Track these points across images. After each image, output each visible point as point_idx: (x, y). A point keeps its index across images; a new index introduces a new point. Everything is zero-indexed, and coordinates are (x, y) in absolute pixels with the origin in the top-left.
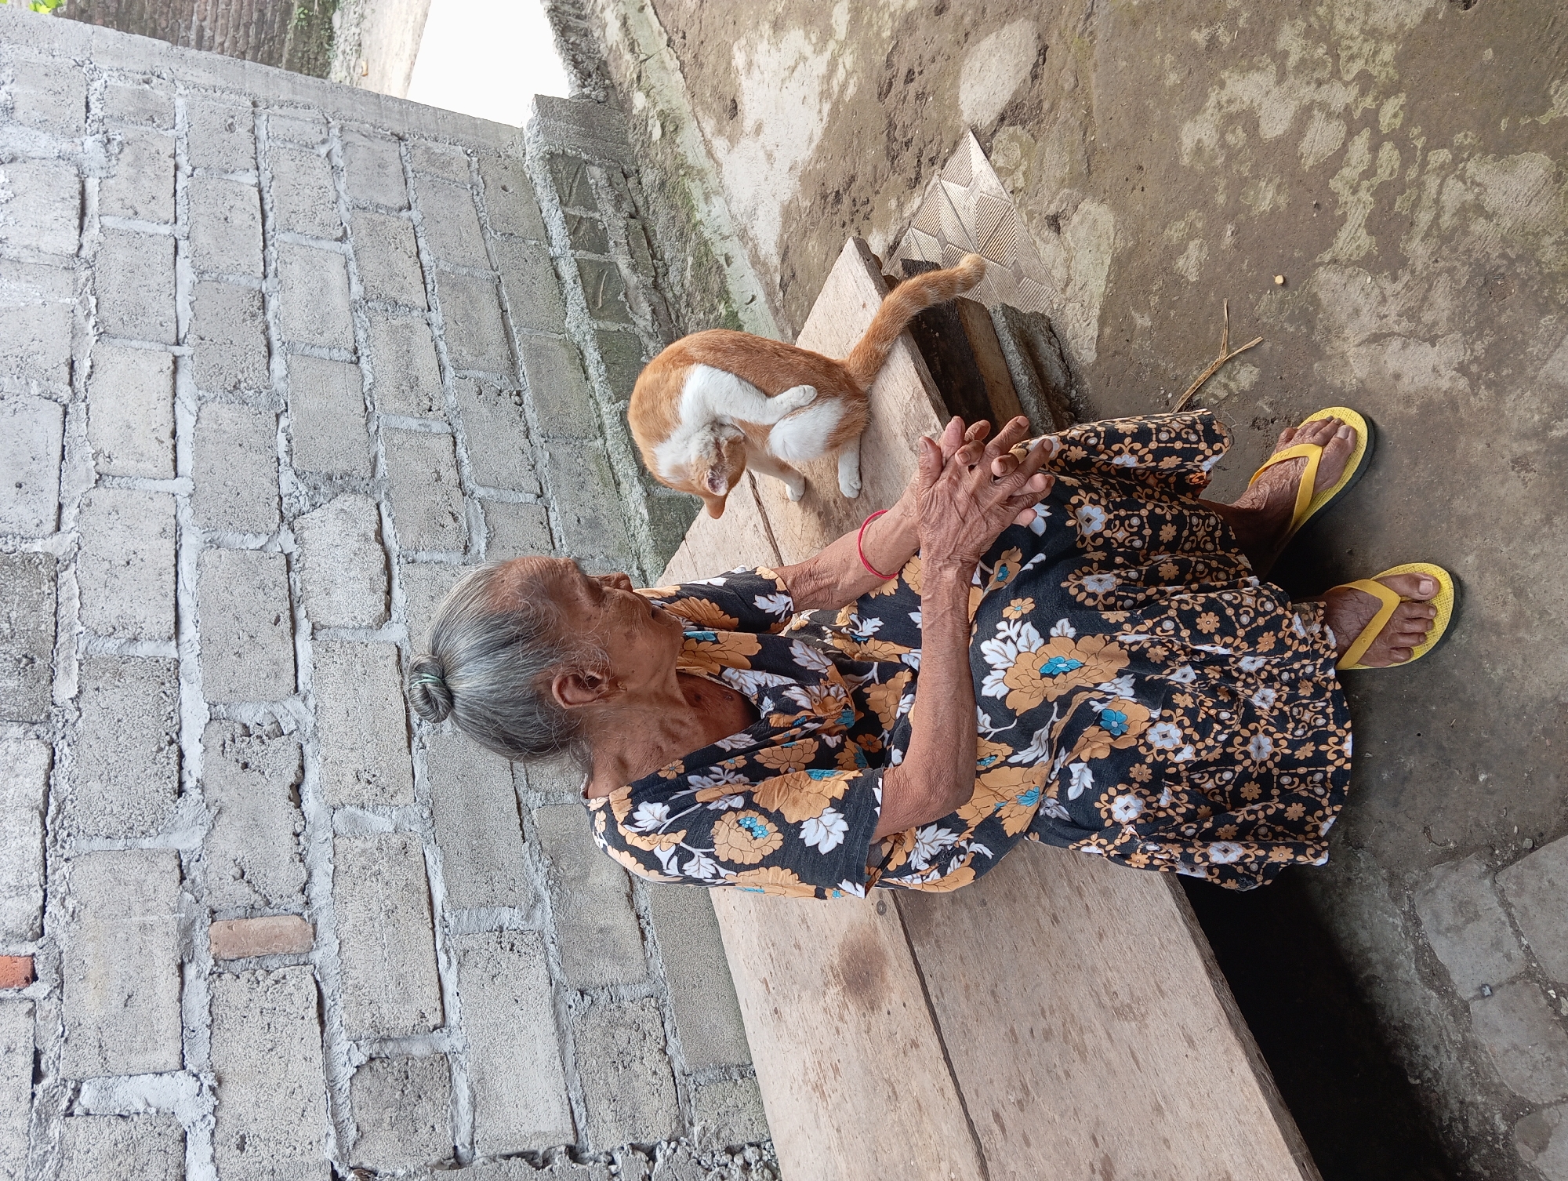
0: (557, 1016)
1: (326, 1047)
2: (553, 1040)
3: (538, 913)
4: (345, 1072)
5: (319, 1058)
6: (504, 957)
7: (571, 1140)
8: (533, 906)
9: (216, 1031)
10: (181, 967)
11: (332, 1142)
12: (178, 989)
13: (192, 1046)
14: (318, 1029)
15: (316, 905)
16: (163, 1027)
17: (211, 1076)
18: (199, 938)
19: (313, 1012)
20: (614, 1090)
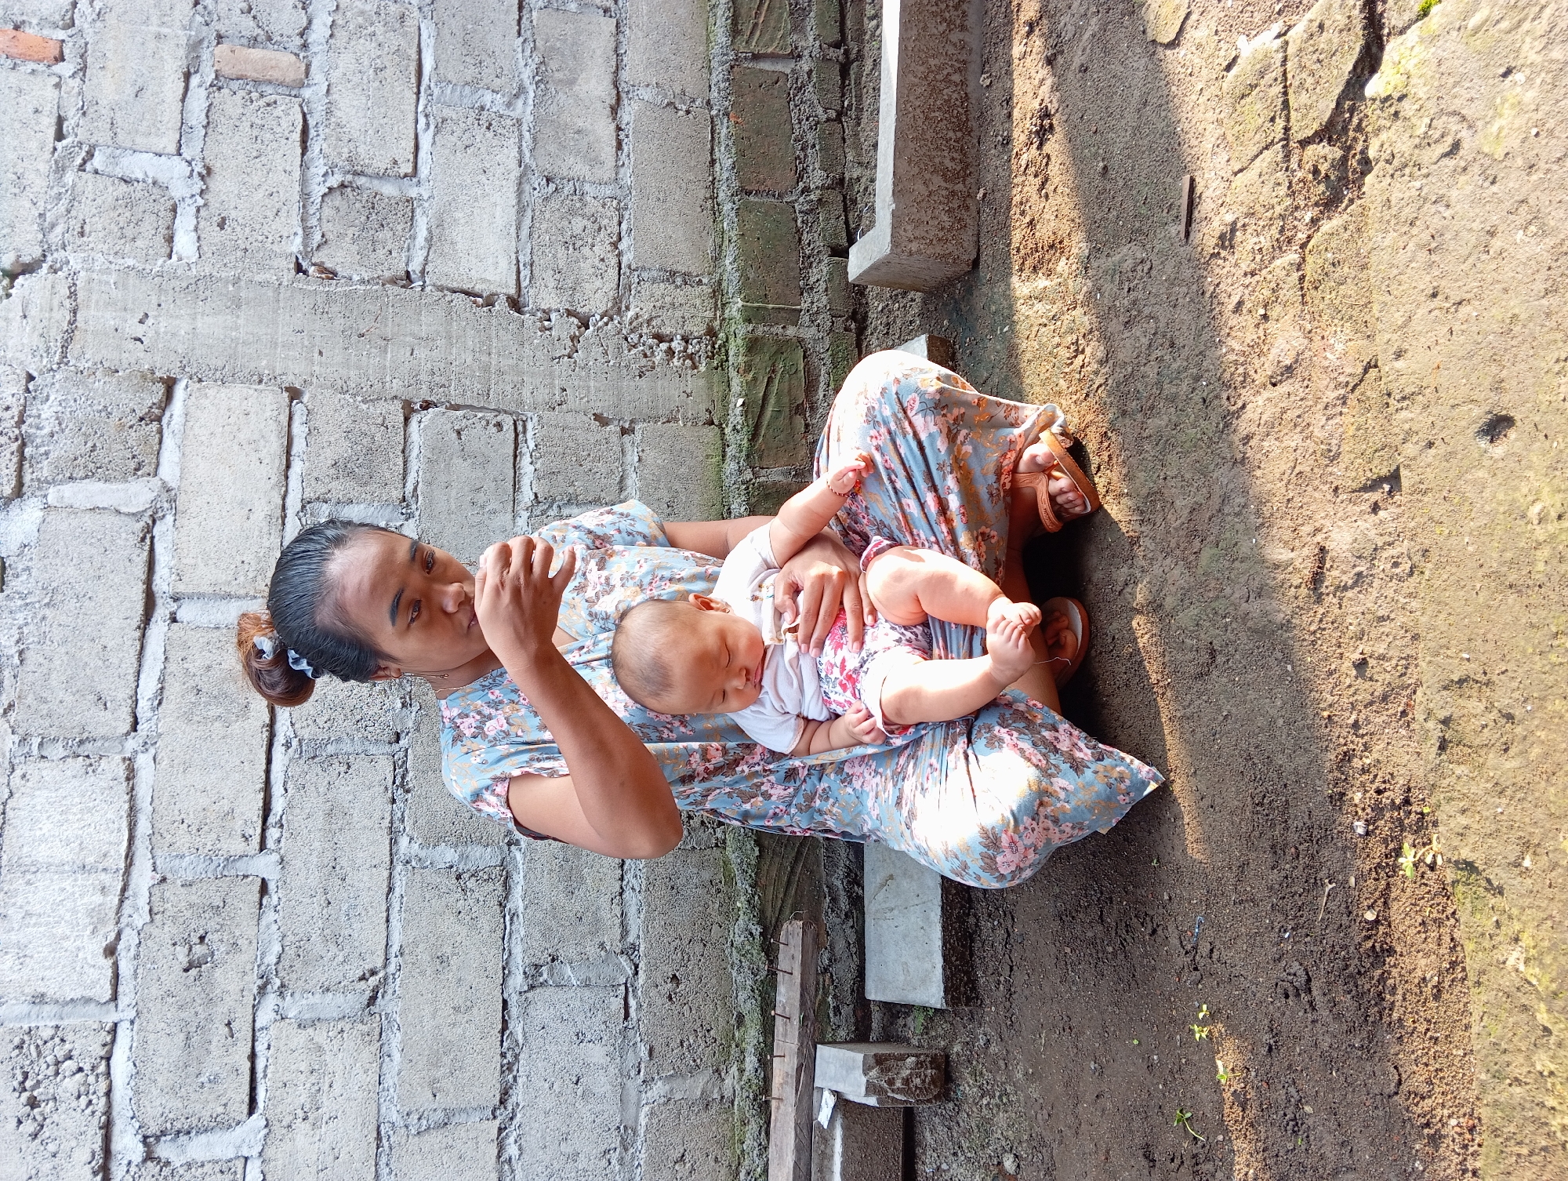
0: (520, 193)
1: (304, 166)
2: (514, 211)
3: (520, 102)
4: (318, 190)
5: (297, 174)
6: (479, 133)
7: (512, 291)
8: (516, 96)
9: (210, 131)
10: (187, 76)
11: (299, 240)
12: (181, 91)
13: (190, 140)
14: (299, 151)
15: (313, 48)
16: (165, 119)
17: (201, 165)
18: (205, 55)
19: (297, 136)
20: (561, 264)
